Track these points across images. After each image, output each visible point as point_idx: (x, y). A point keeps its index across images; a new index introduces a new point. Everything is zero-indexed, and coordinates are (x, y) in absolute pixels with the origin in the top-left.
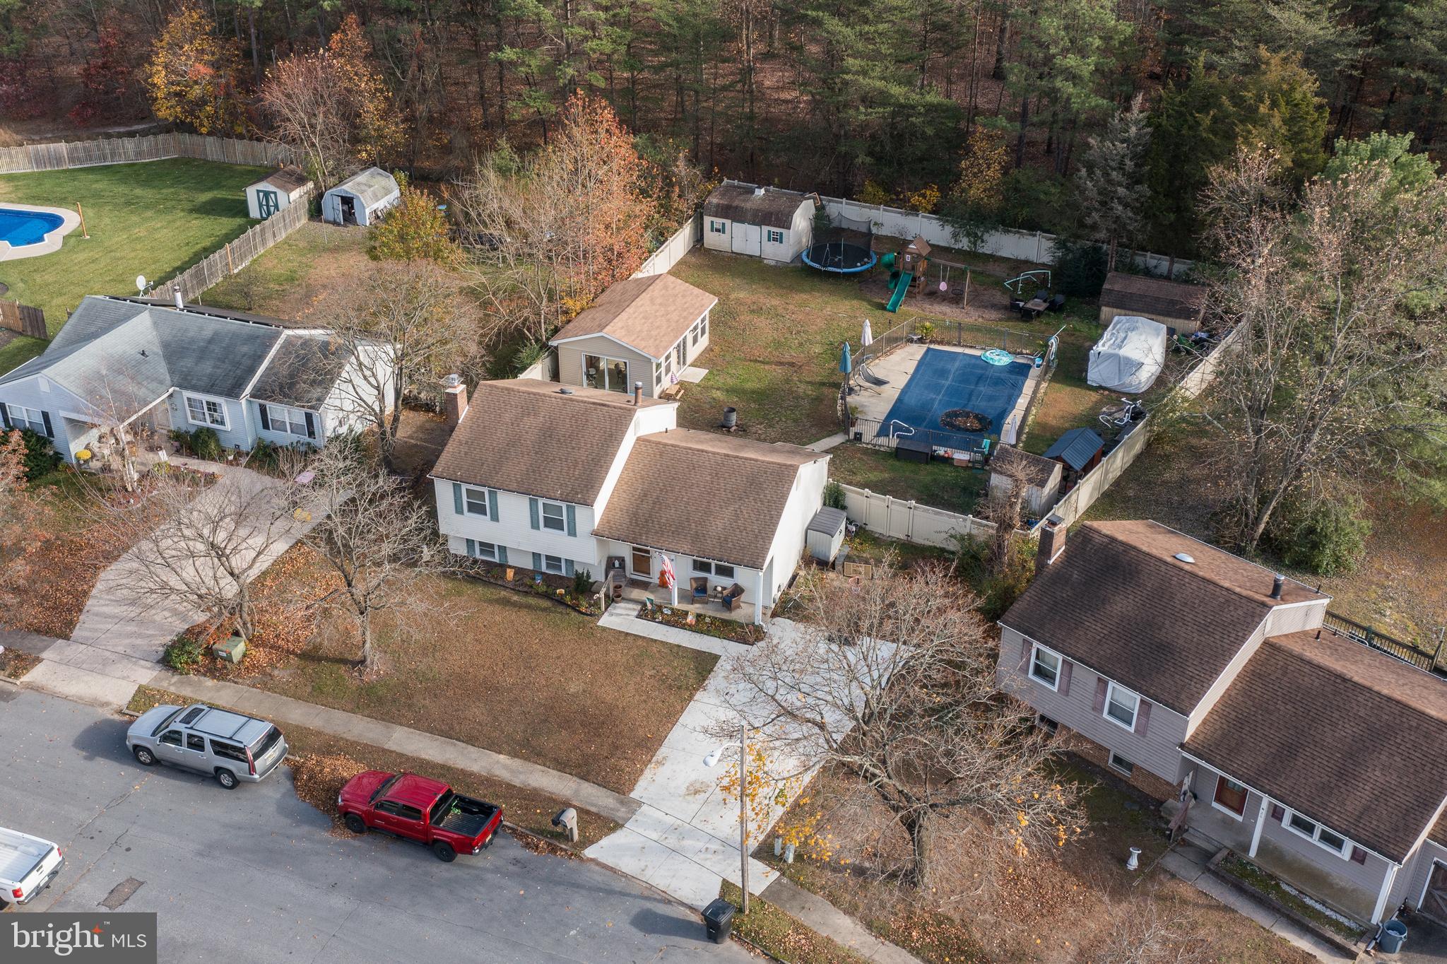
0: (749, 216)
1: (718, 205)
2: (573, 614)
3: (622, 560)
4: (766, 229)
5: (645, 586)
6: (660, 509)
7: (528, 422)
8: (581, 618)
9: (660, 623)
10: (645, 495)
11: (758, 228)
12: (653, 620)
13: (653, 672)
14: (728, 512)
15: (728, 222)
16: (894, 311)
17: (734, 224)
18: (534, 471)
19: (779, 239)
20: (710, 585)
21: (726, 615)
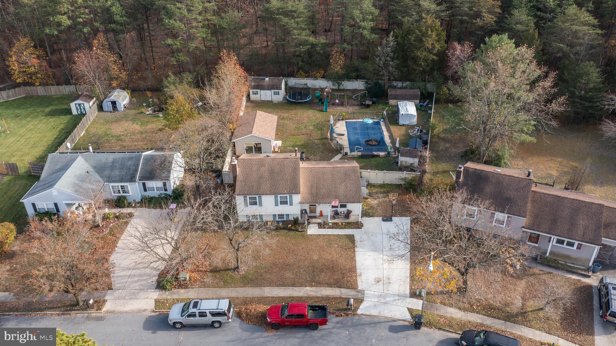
0: (266, 87)
1: (254, 85)
2: (297, 233)
3: (305, 210)
4: (273, 91)
5: (315, 217)
6: (319, 190)
7: (263, 169)
8: (301, 233)
9: (328, 228)
10: (312, 186)
11: (270, 91)
12: (325, 228)
13: (337, 246)
14: (343, 186)
15: (259, 91)
16: (326, 111)
17: (261, 91)
18: (273, 186)
19: (278, 94)
20: (339, 212)
21: (347, 221)
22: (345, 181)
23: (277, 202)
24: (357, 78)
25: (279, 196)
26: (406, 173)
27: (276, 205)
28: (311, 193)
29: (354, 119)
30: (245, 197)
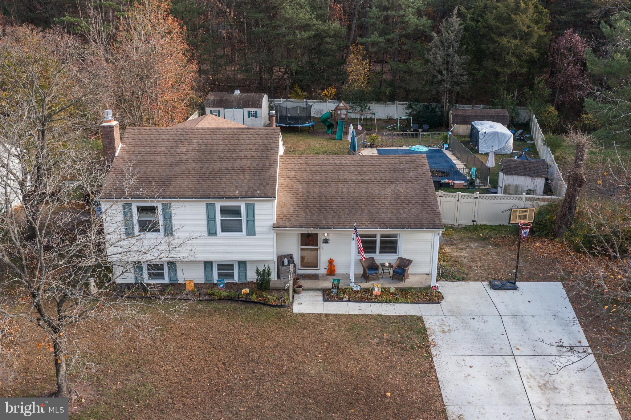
0: (235, 104)
1: (214, 101)
2: (265, 309)
3: (290, 258)
4: (246, 110)
5: (315, 277)
6: (327, 200)
7: (183, 148)
8: (275, 310)
9: (349, 301)
10: (308, 192)
11: (241, 110)
12: (341, 300)
13: (376, 340)
14: (388, 193)
15: (221, 110)
16: (341, 139)
17: (226, 110)
19: (254, 115)
20: (378, 262)
22: (392, 183)
23: (212, 223)
24: (392, 98)
25: (218, 206)
26: (527, 199)
27: (212, 232)
28: (306, 207)
29: (392, 146)
30: (127, 207)
